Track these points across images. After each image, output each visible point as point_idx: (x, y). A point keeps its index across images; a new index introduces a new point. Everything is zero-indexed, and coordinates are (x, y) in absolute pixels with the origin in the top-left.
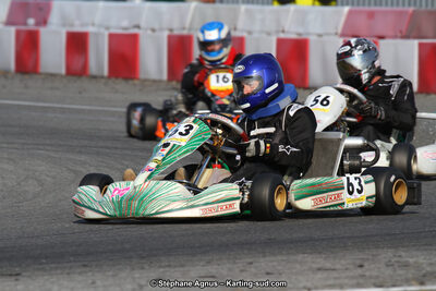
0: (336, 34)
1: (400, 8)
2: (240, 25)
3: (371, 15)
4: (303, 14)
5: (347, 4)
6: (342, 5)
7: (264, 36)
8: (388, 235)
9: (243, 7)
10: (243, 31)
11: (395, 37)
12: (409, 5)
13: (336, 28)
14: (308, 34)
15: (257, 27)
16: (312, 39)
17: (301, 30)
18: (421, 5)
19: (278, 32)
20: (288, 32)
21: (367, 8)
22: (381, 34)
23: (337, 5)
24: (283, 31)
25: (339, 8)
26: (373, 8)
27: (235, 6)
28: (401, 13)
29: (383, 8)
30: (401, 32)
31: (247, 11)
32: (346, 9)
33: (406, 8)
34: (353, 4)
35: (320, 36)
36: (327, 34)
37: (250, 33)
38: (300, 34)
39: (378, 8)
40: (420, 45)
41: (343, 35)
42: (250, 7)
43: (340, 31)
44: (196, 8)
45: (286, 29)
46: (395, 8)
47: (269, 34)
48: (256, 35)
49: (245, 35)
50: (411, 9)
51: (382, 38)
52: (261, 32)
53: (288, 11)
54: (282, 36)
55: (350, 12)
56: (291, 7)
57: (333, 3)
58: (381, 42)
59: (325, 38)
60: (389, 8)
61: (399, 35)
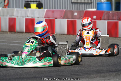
0: (43, 17)
1: (62, 10)
2: (14, 14)
3: (53, 12)
4: (33, 11)
5: (46, 8)
6: (45, 8)
7: (22, 17)
8: (58, 76)
9: (15, 9)
10: (15, 16)
11: (60, 18)
12: (64, 9)
13: (43, 15)
14: (35, 17)
15: (19, 15)
16: (36, 19)
17: (32, 16)
18: (67, 9)
19: (26, 16)
20: (29, 17)
21: (52, 10)
22: (56, 17)
23: (43, 9)
24: (27, 16)
25: (44, 10)
26: (53, 10)
27: (13, 9)
28: (62, 11)
29: (57, 10)
30: (62, 17)
31: (16, 10)
32: (46, 10)
33: (63, 9)
34: (48, 8)
35: (38, 18)
36: (40, 17)
37: (17, 17)
38: (32, 17)
39: (55, 10)
40: (67, 20)
41: (45, 17)
42: (17, 9)
43: (44, 16)
44: (1, 9)
45: (28, 16)
46: (60, 10)
47: (23, 17)
48: (19, 17)
49: (16, 17)
50: (65, 10)
51: (56, 18)
52: (21, 16)
53: (29, 10)
54: (27, 18)
55: (47, 11)
56: (29, 9)
57: (42, 8)
58: (56, 20)
59: (40, 18)
60: (58, 10)
61: (61, 17)
